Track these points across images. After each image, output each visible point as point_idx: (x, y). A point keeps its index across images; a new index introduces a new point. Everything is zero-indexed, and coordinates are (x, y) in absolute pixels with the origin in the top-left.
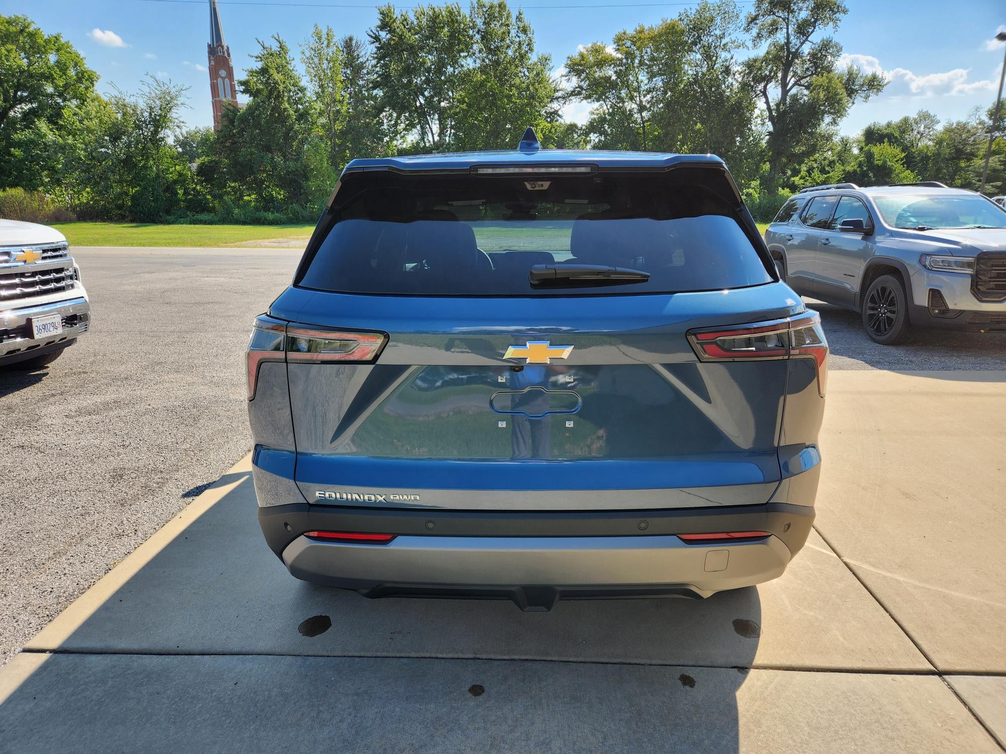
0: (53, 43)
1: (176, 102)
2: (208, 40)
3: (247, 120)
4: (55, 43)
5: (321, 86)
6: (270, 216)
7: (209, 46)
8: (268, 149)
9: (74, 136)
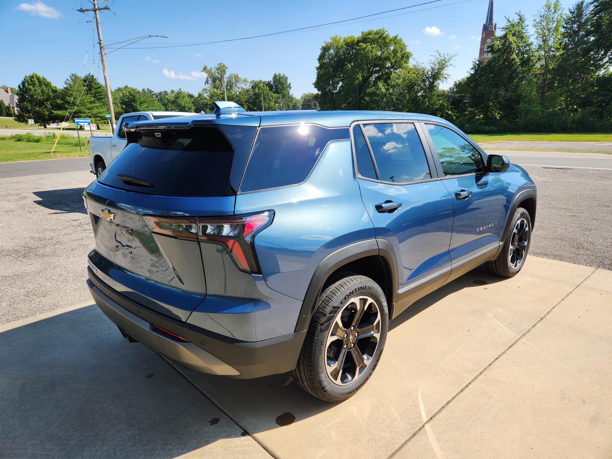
0: (393, 40)
1: (447, 64)
2: (485, 22)
3: (486, 69)
4: (395, 40)
5: (544, 41)
6: (487, 128)
7: (484, 25)
8: (496, 86)
9: (393, 88)
